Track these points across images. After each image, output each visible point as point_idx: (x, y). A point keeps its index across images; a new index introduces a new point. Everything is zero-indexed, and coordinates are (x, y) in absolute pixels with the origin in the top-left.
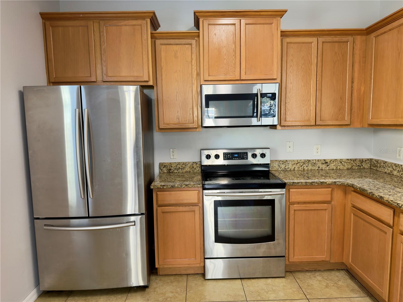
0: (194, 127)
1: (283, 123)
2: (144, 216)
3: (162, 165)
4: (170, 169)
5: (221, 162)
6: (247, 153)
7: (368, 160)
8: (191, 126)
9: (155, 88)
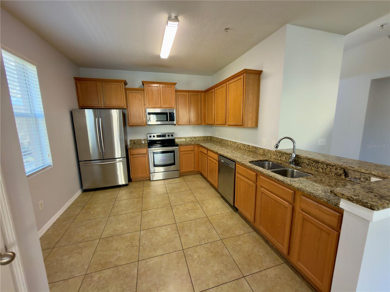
0: (144, 125)
1: (178, 123)
2: (126, 158)
3: (131, 141)
4: (135, 142)
5: (156, 138)
6: (166, 135)
7: (209, 136)
8: (142, 124)
9: (127, 109)
